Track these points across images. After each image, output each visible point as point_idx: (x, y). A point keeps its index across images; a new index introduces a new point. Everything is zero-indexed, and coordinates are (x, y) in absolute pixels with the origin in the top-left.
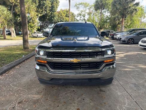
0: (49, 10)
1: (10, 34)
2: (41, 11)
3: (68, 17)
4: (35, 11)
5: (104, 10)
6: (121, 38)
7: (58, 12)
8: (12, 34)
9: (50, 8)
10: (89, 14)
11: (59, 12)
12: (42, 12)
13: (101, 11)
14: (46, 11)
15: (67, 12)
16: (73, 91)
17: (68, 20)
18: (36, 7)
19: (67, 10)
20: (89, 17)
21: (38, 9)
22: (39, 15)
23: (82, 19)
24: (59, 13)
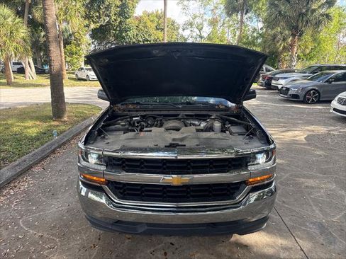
0: (115, 15)
1: (21, 71)
2: (96, 16)
3: (162, 30)
4: (82, 17)
5: (249, 15)
6: (288, 89)
7: (137, 18)
8: (28, 70)
9: (119, 9)
10: (213, 23)
11: (139, 19)
12: (99, 17)
13: (242, 16)
14: (109, 16)
15: (159, 17)
16: (171, 243)
17: (161, 39)
18: (84, 5)
19: (160, 12)
20: (212, 32)
21: (90, 12)
22: (93, 26)
23: (194, 34)
24: (140, 21)
